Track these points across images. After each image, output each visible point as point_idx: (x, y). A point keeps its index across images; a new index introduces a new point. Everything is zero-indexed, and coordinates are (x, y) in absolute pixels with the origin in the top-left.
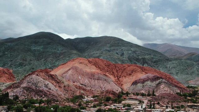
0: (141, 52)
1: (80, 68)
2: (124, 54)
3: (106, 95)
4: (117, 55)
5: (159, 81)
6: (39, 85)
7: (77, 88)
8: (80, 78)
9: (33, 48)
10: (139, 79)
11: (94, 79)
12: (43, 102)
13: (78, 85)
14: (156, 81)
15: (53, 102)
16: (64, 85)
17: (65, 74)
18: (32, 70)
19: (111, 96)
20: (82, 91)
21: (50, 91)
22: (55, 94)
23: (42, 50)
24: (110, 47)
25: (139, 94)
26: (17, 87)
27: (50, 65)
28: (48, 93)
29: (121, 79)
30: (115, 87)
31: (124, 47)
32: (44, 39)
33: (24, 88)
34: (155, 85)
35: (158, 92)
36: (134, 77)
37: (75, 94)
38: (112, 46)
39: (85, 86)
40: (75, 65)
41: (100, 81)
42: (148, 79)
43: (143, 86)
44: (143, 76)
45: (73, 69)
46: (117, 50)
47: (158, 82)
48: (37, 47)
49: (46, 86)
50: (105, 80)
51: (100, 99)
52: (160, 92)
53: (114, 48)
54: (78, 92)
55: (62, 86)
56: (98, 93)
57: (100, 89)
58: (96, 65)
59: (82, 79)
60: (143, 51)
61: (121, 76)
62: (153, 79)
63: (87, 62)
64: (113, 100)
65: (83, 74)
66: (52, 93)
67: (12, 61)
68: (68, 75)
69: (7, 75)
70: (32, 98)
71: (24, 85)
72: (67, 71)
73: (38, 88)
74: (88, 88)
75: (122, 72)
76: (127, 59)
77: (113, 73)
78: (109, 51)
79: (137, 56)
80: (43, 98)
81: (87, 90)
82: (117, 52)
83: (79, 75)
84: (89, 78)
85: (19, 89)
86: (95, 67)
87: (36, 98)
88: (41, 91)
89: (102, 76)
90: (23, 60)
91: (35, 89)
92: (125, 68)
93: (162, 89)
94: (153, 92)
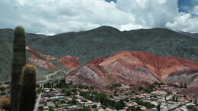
0: (191, 42)
1: (124, 60)
2: (172, 44)
3: (140, 85)
4: (165, 45)
5: (195, 74)
6: (87, 74)
7: (118, 77)
8: (123, 68)
9: (95, 40)
10: (175, 71)
11: (134, 70)
12: (88, 88)
13: (119, 75)
14: (192, 74)
15: (95, 88)
16: (108, 74)
17: (112, 65)
18: (93, 58)
19: (143, 86)
20: (122, 80)
21: (95, 79)
22: (98, 82)
23: (102, 41)
24: (160, 38)
25: (172, 85)
26: (73, 75)
27: (107, 54)
28: (93, 81)
29: (160, 70)
30: (151, 77)
31: (173, 38)
32: (105, 33)
33: (78, 76)
34: (190, 78)
35: (190, 85)
36: (172, 69)
37: (115, 82)
38: (162, 37)
39: (125, 76)
40: (120, 57)
41: (140, 72)
42: (184, 72)
43: (179, 78)
44: (180, 68)
45: (118, 61)
46: (166, 41)
47: (193, 75)
48: (98, 39)
49: (92, 75)
50: (144, 71)
51: (135, 88)
52: (193, 86)
53: (164, 39)
54: (118, 80)
55: (107, 75)
56: (135, 82)
57: (139, 78)
58: (139, 57)
59: (125, 69)
60: (192, 42)
61: (161, 67)
62: (189, 72)
63: (131, 55)
64: (145, 90)
65: (127, 65)
66: (95, 81)
67: (79, 50)
68: (113, 66)
69: (73, 63)
70: (82, 84)
71: (78, 74)
72: (113, 63)
73: (86, 77)
74: (127, 78)
75: (163, 64)
76: (175, 49)
77: (154, 64)
78: (159, 42)
79: (186, 47)
80: (89, 84)
81: (126, 80)
82: (166, 43)
83: (123, 66)
84: (131, 69)
85: (74, 76)
86: (138, 60)
87: (84, 84)
88: (88, 79)
89: (141, 68)
90: (87, 50)
91: (84, 77)
92: (165, 60)
93: (195, 83)
94: (185, 85)
